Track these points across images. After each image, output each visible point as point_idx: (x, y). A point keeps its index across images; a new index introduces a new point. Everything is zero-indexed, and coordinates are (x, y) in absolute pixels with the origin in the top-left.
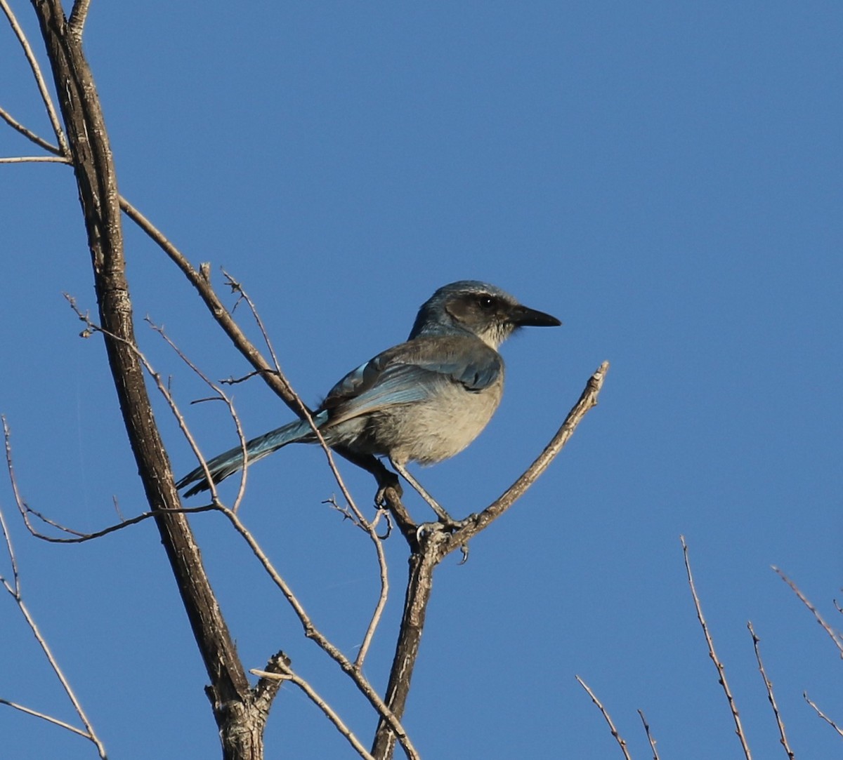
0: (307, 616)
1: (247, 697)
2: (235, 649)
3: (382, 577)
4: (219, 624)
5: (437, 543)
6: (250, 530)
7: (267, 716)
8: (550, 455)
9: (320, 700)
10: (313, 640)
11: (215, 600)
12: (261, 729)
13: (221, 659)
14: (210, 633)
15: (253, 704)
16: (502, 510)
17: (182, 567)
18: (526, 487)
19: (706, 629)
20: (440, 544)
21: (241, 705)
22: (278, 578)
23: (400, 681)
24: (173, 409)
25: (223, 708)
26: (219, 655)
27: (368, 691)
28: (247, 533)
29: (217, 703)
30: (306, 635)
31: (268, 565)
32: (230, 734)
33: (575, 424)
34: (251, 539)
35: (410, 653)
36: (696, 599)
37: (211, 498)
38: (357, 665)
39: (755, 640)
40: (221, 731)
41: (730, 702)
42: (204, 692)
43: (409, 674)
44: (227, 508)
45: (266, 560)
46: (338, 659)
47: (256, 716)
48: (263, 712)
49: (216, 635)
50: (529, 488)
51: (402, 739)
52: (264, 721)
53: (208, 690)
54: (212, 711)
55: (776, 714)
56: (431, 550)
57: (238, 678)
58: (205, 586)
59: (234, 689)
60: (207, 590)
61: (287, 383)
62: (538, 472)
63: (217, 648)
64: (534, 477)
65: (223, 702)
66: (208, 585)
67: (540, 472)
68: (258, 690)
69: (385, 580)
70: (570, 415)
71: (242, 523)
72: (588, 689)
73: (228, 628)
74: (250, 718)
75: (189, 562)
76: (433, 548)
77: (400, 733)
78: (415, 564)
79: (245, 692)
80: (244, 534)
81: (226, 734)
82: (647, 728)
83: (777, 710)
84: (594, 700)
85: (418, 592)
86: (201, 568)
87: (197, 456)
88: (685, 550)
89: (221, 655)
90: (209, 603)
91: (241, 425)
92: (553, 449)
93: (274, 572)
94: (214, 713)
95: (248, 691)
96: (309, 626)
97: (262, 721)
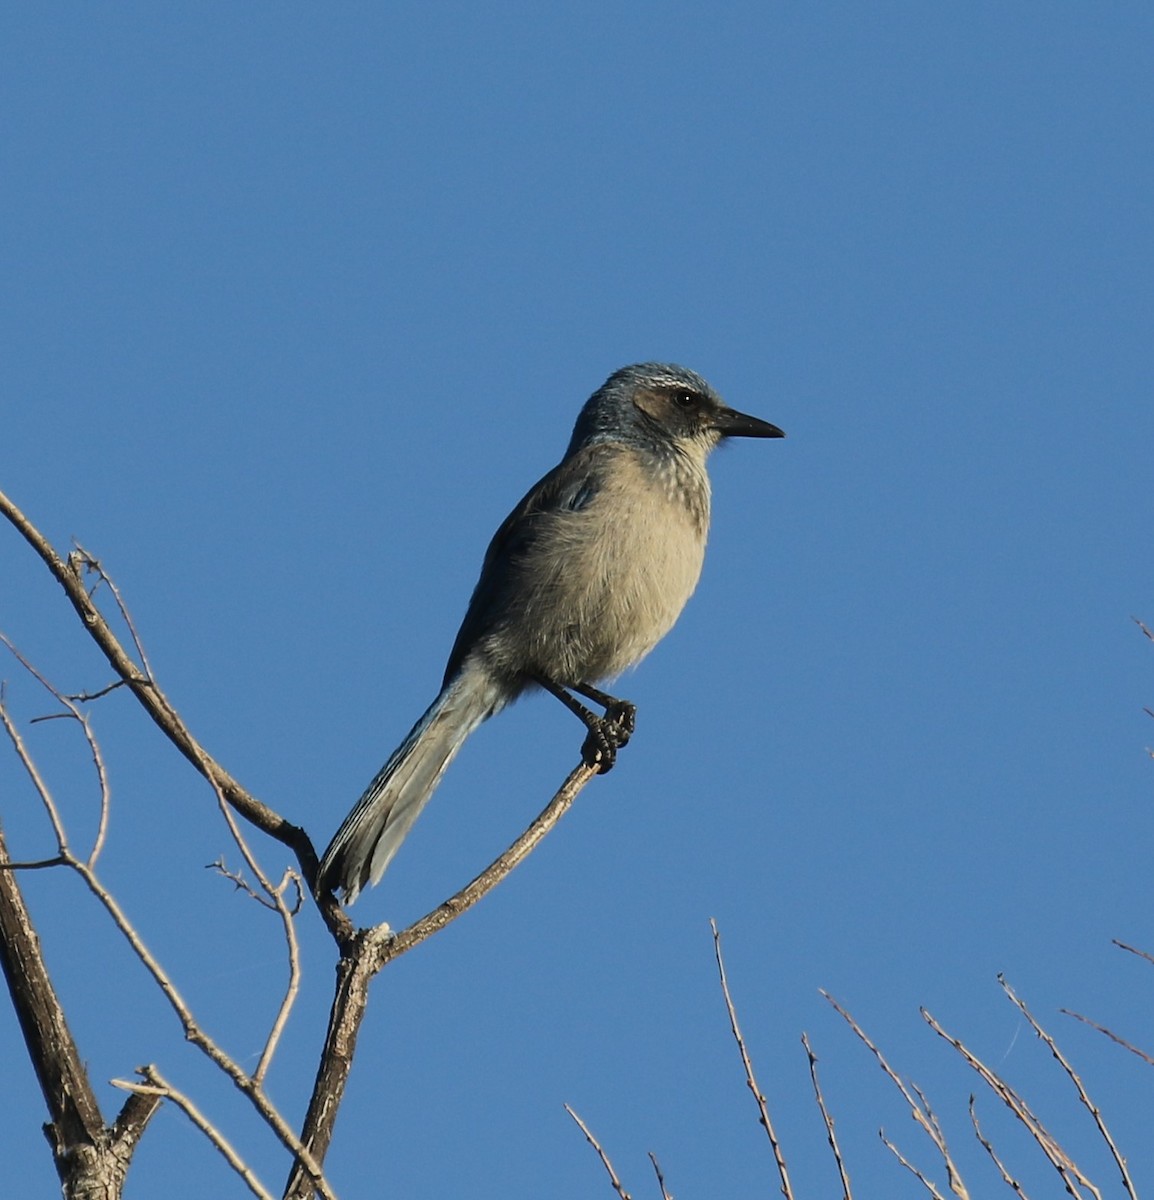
0: (189, 1012)
1: (101, 1140)
2: (85, 1074)
3: (291, 961)
4: (64, 1039)
5: (377, 945)
6: (111, 893)
7: (127, 1166)
8: (538, 833)
9: (206, 1124)
10: (195, 1045)
11: (58, 1007)
12: (118, 1183)
13: (66, 1087)
14: (51, 1051)
15: (108, 1149)
16: (468, 903)
17: (13, 961)
18: (502, 876)
19: (743, 1047)
20: (380, 947)
21: (91, 1150)
22: (149, 958)
23: (318, 1130)
24: (7, 726)
25: (67, 1155)
26: (63, 1081)
27: (271, 1116)
28: (107, 897)
29: (59, 1147)
30: (186, 1037)
31: (136, 941)
32: (77, 1190)
33: (575, 793)
34: (113, 905)
35: (334, 1093)
36: (731, 1006)
37: (58, 849)
38: (256, 1080)
39: (812, 1060)
40: (65, 1185)
41: (775, 1148)
42: (42, 1132)
43: (331, 1121)
44: (80, 862)
45: (133, 934)
46: (230, 1072)
47: (112, 1166)
48: (123, 1161)
49: (60, 1054)
50: (507, 876)
51: (317, 1182)
52: (123, 1172)
53: (47, 1129)
54: (53, 1158)
55: (839, 1162)
56: (368, 954)
57: (89, 1113)
58: (45, 987)
59: (83, 1128)
60: (47, 993)
61: (163, 696)
62: (520, 855)
63: (61, 1072)
64: (514, 862)
65: (67, 1146)
66: (49, 986)
67: (523, 856)
68: (115, 1130)
69: (296, 965)
70: (568, 780)
71: (101, 882)
72: (581, 1123)
73: (76, 1045)
74: (105, 1166)
75: (24, 953)
76: (371, 952)
77: (315, 1174)
78: (344, 972)
79: (98, 1132)
80: (102, 898)
81: (71, 1190)
82: (661, 1179)
83: (840, 1157)
84: (589, 1139)
85: (347, 1010)
86: (40, 963)
87: (40, 792)
88: (716, 938)
89: (67, 1081)
90: (51, 1010)
91: (100, 752)
92: (542, 826)
93: (143, 950)
94: (55, 1160)
95: (102, 1132)
96: (191, 1025)
97: (120, 1172)
